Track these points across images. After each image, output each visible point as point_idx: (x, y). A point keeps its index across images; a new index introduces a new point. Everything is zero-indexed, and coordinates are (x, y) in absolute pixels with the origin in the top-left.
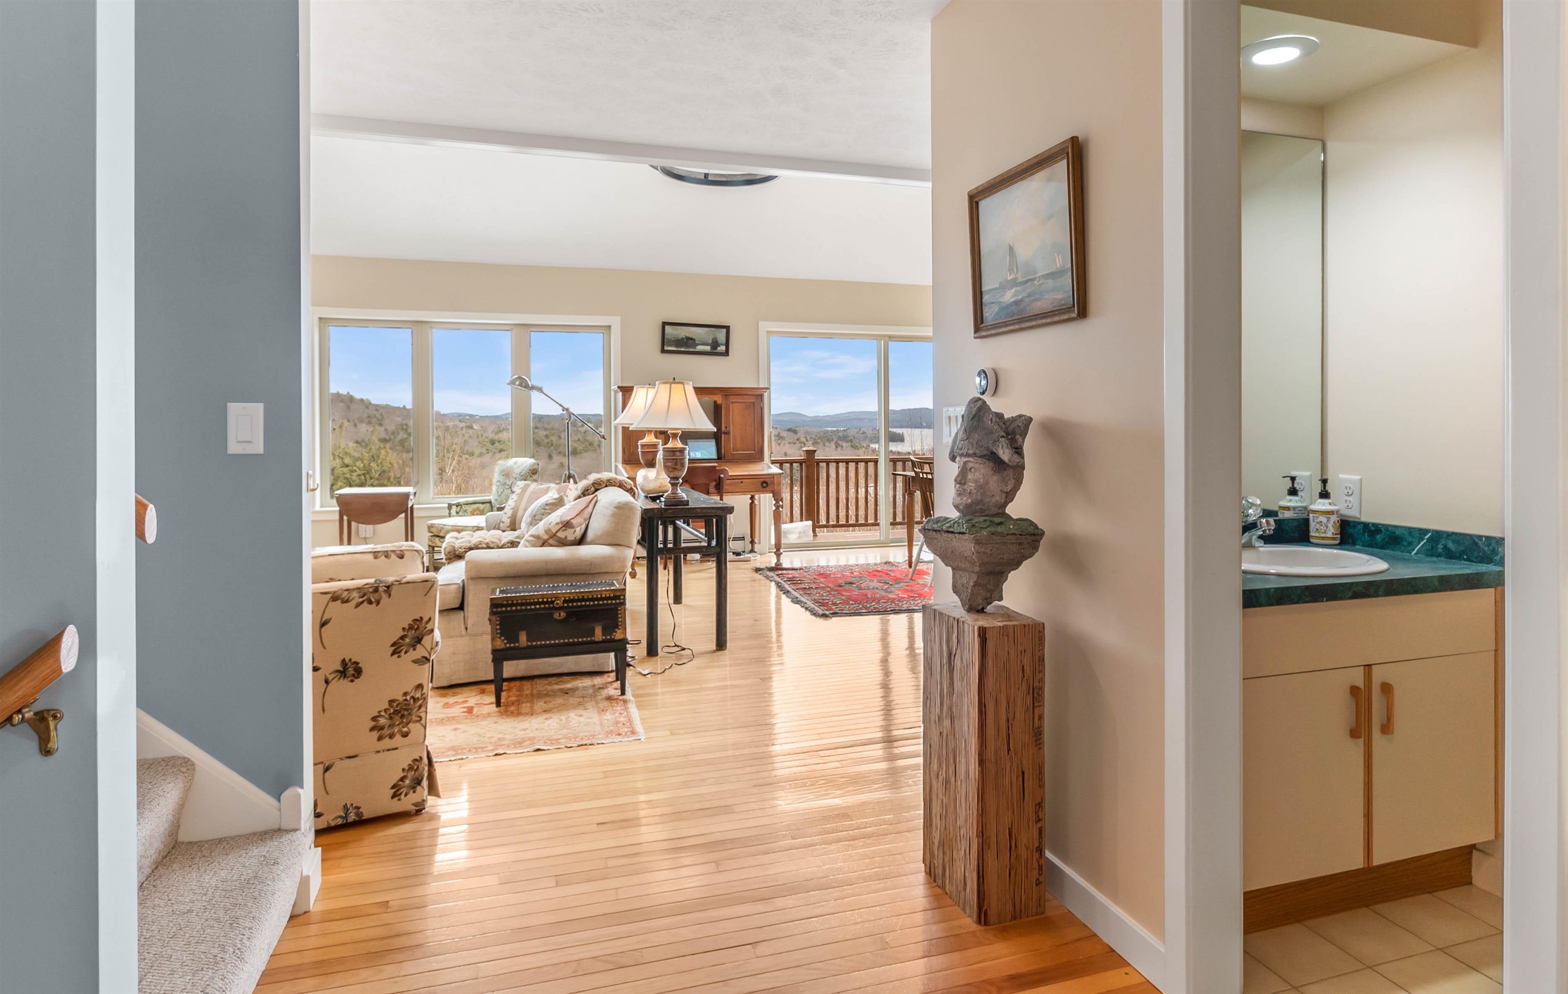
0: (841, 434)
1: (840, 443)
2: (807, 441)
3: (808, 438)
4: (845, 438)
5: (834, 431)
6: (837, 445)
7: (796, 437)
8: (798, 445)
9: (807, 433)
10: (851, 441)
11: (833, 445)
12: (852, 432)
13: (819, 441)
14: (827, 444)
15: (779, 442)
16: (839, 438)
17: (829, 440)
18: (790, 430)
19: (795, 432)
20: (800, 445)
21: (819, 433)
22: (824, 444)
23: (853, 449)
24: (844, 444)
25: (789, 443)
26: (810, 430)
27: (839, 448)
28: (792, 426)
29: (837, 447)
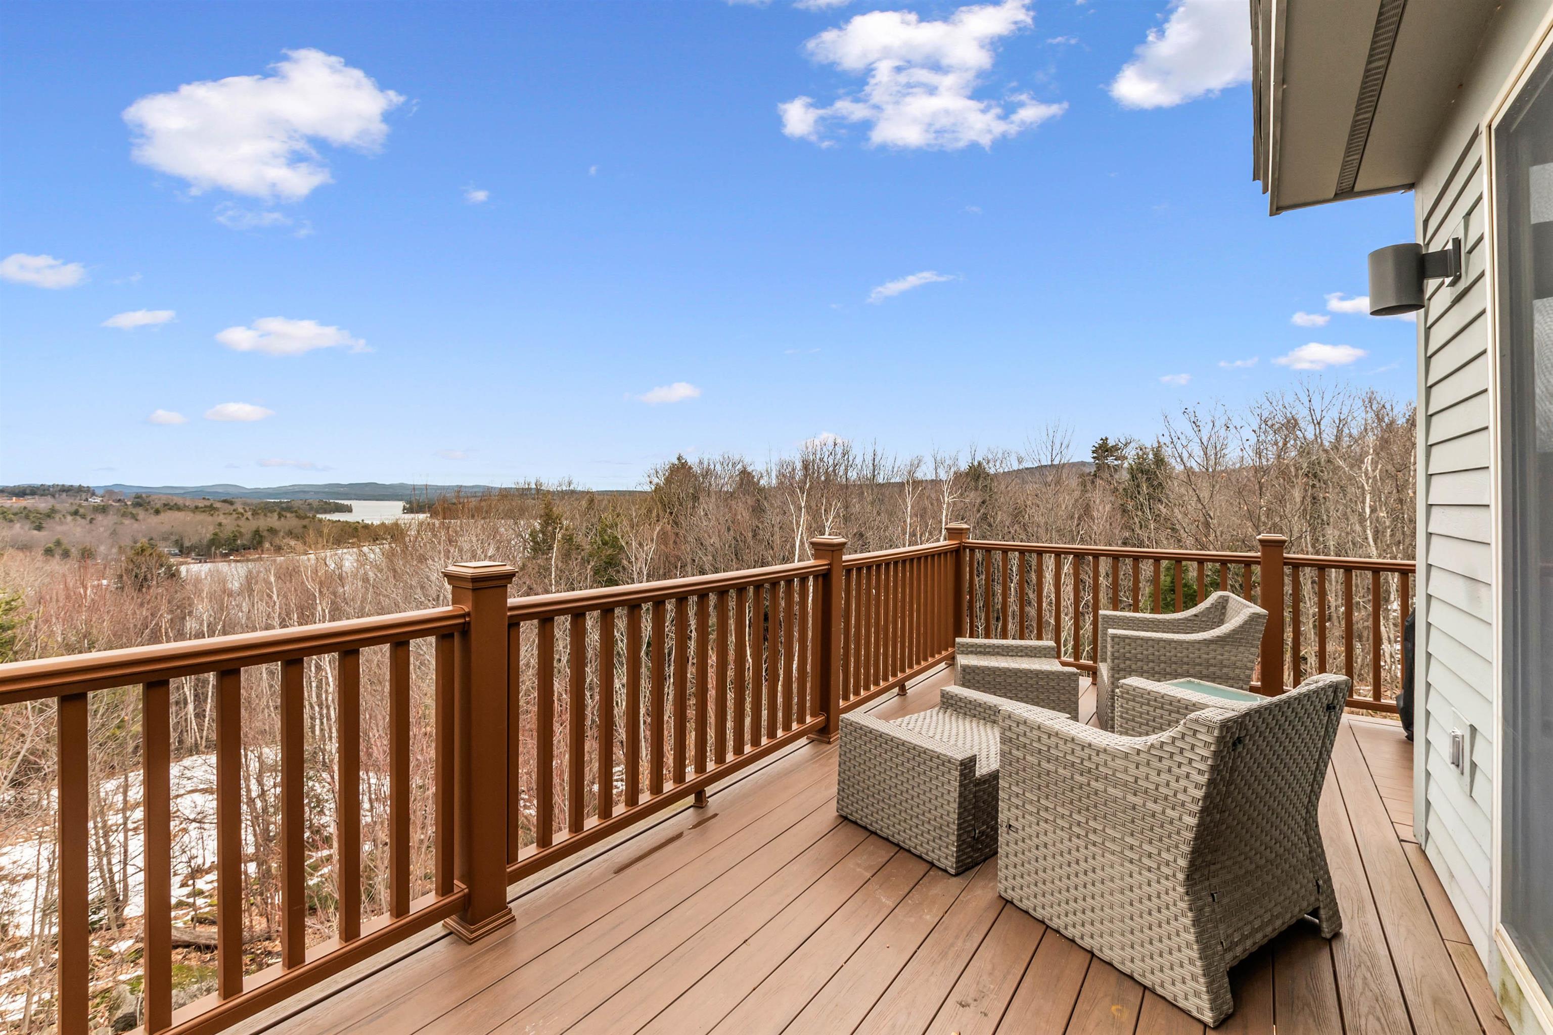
0: (284, 505)
1: (284, 513)
3: (247, 509)
4: (289, 509)
5: (277, 503)
6: (280, 516)
7: (232, 508)
8: (235, 516)
9: (245, 504)
10: (296, 512)
11: (276, 515)
12: (297, 504)
13: (259, 511)
14: (269, 514)
16: (283, 509)
17: (272, 512)
18: (225, 501)
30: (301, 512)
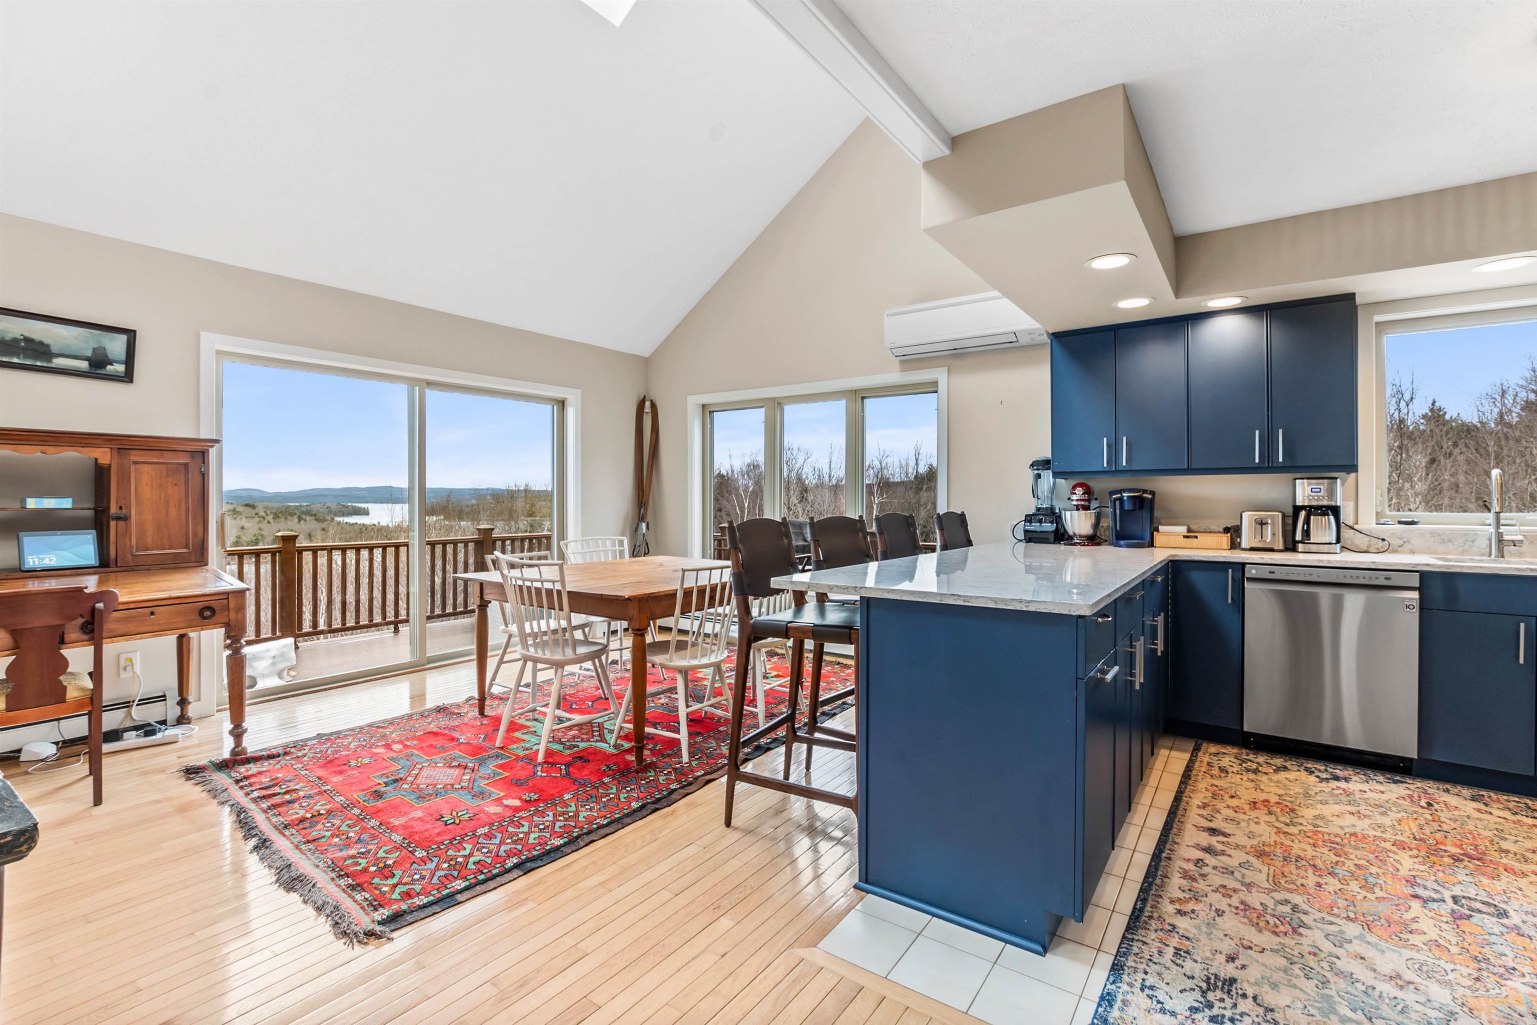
0: (303, 508)
1: (304, 517)
2: (267, 515)
3: (269, 512)
4: (309, 513)
5: (297, 506)
6: (300, 519)
7: (254, 512)
8: (257, 519)
9: (267, 508)
10: (315, 515)
11: (296, 519)
12: (316, 508)
13: (280, 515)
14: (289, 518)
15: (235, 516)
16: (302, 512)
17: (292, 515)
18: (247, 505)
19: (253, 507)
20: (259, 519)
21: (280, 508)
22: (286, 518)
23: (316, 522)
24: (308, 518)
25: (247, 517)
26: (270, 505)
27: (302, 522)
28: (251, 502)
29: (299, 521)
30: (320, 516)
